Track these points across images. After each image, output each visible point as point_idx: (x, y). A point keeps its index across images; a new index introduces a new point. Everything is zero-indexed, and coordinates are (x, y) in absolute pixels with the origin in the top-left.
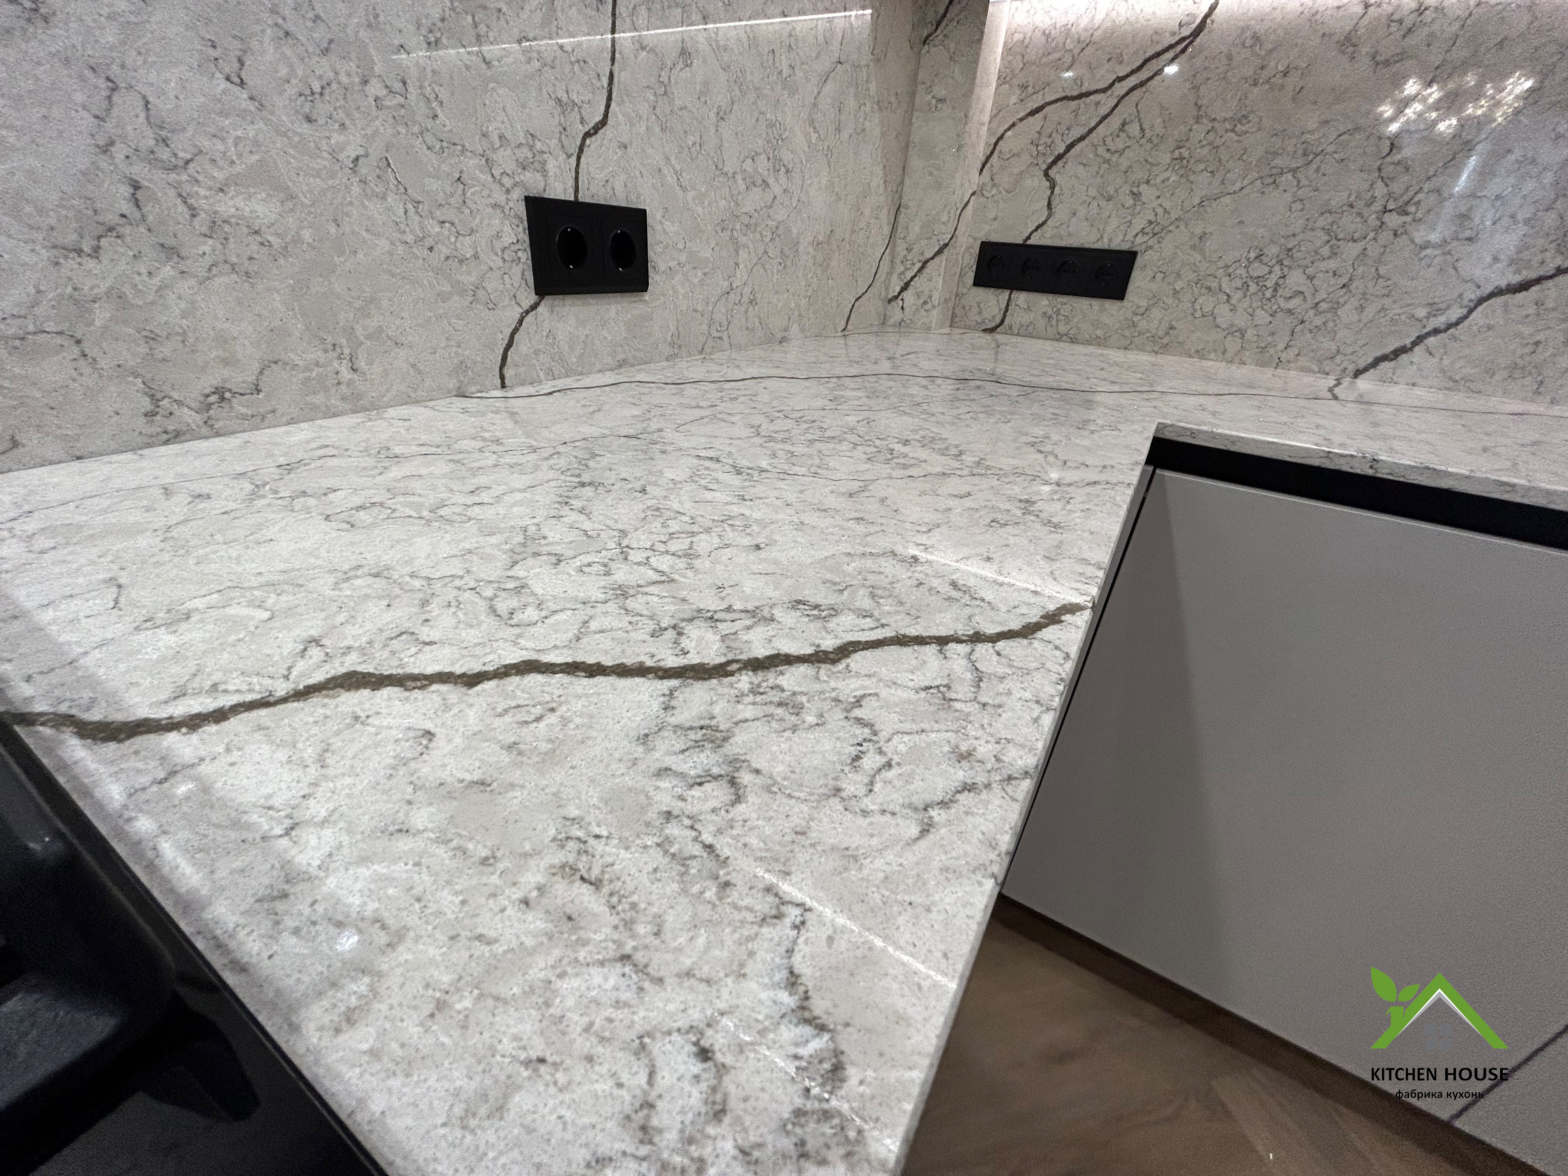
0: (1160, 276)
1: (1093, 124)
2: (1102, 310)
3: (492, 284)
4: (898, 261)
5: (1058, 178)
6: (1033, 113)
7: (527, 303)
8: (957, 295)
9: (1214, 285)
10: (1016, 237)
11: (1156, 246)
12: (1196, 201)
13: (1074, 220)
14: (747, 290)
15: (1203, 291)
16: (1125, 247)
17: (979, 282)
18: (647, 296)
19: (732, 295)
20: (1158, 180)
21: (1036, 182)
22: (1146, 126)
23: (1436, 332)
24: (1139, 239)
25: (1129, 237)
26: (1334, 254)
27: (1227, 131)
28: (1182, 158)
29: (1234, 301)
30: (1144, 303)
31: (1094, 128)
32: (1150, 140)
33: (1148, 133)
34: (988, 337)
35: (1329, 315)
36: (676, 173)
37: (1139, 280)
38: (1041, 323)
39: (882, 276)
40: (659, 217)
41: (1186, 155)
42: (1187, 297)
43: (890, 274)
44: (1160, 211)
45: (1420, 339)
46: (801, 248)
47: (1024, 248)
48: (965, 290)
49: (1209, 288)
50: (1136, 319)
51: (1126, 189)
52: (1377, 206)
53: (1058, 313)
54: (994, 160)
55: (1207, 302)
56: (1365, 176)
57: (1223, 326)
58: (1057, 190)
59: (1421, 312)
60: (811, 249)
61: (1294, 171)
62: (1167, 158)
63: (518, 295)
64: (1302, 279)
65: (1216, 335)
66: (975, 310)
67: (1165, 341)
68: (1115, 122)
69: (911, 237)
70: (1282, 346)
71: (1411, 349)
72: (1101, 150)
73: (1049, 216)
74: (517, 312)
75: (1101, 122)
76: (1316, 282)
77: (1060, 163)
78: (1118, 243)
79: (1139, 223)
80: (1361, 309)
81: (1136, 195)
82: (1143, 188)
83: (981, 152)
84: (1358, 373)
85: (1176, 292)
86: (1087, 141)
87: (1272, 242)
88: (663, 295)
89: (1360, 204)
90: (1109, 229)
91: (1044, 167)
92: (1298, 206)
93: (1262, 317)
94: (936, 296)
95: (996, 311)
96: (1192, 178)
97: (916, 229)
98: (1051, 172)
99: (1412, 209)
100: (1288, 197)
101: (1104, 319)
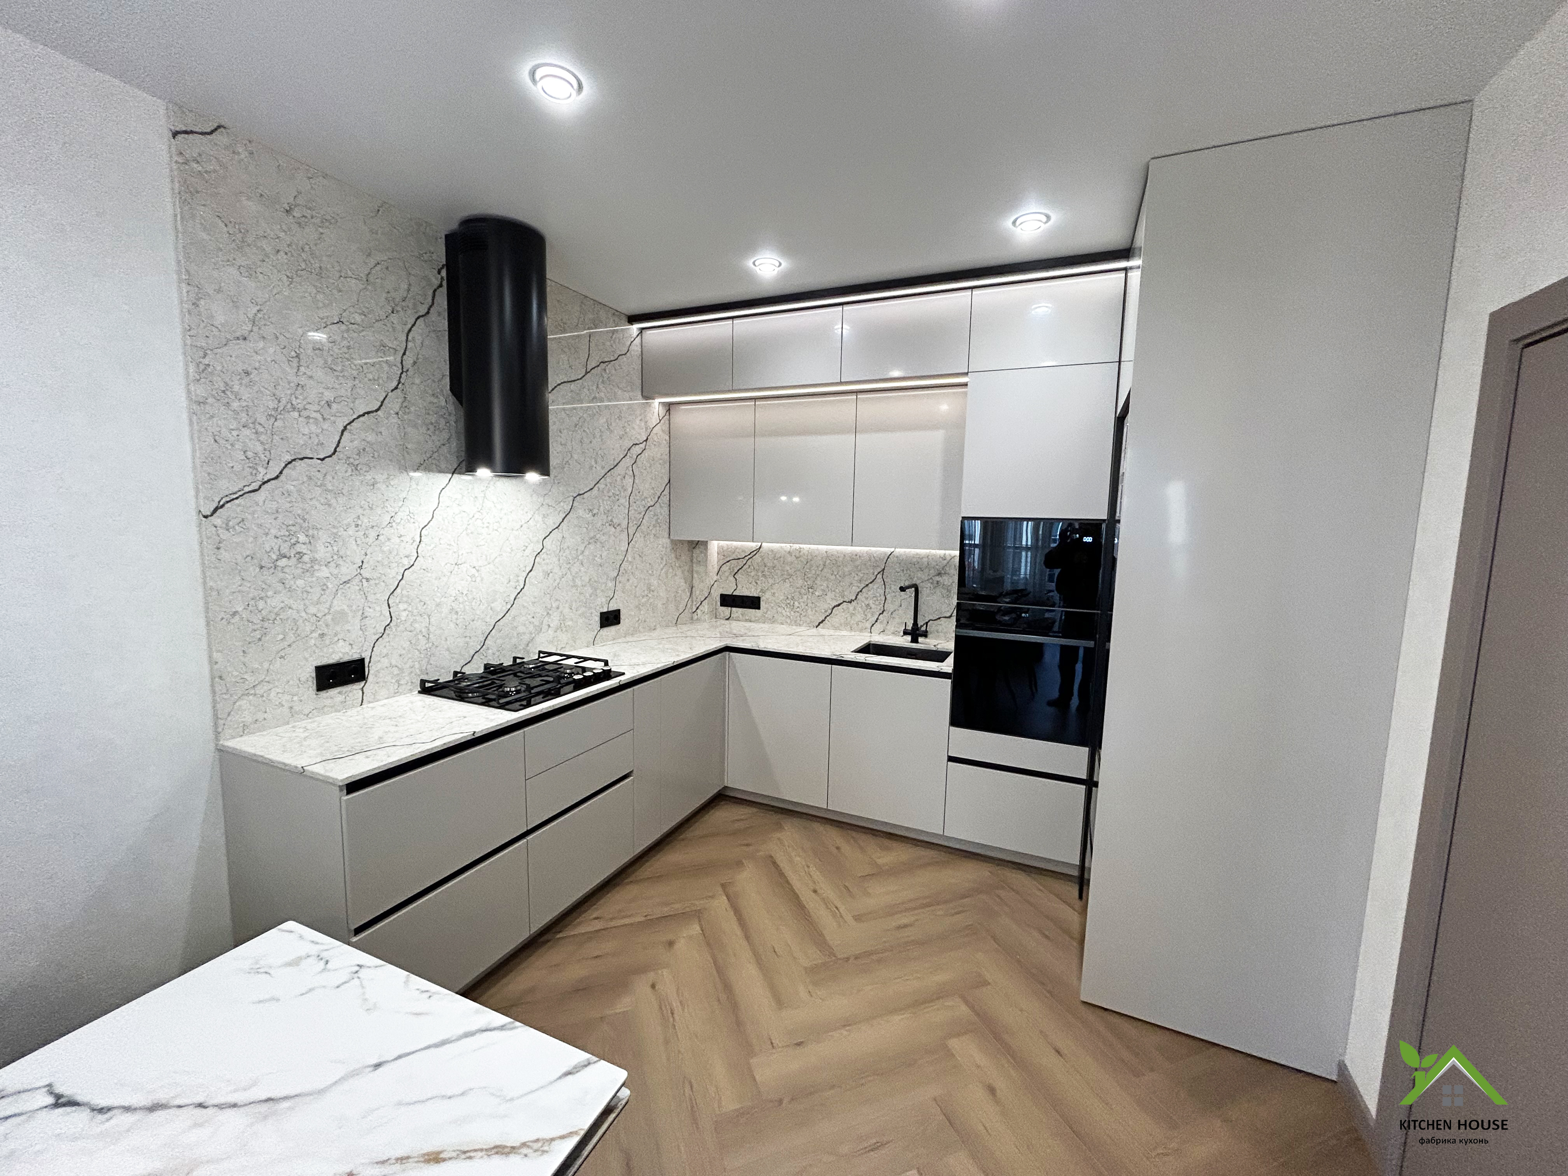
0: (767, 603)
2: (756, 612)
4: (694, 601)
5: (736, 579)
6: (727, 562)
8: (715, 611)
9: (780, 606)
10: (729, 593)
11: (764, 596)
12: (770, 585)
13: (743, 588)
15: (778, 607)
16: (757, 596)
17: (722, 605)
20: (760, 581)
21: (732, 578)
22: (755, 567)
23: (828, 616)
24: (760, 594)
25: (757, 593)
26: (802, 598)
27: (772, 569)
29: (785, 610)
30: (765, 610)
31: (743, 567)
33: (755, 569)
34: (727, 621)
35: (806, 612)
36: (627, 600)
37: (762, 604)
38: (741, 616)
39: (689, 606)
40: (622, 611)
41: (764, 574)
42: (775, 608)
43: (692, 605)
44: (763, 587)
45: (826, 618)
46: (658, 606)
47: (732, 596)
48: (718, 608)
50: (764, 614)
51: (754, 582)
52: (807, 587)
53: (745, 613)
54: (720, 572)
55: (779, 609)
56: (802, 580)
57: (785, 616)
58: (737, 581)
59: (823, 611)
60: (662, 606)
61: (788, 579)
62: (761, 575)
64: (798, 604)
65: (784, 618)
66: (722, 613)
67: (773, 620)
68: (747, 566)
69: (697, 595)
70: (799, 621)
71: (825, 620)
72: (746, 572)
73: (737, 587)
75: (744, 565)
76: (800, 604)
77: (737, 574)
78: (755, 595)
79: (759, 591)
80: (812, 611)
81: (757, 583)
83: (715, 571)
84: (816, 627)
85: (772, 607)
86: (741, 569)
87: (789, 595)
88: (622, 624)
89: (803, 587)
90: (752, 591)
91: (733, 575)
92: (791, 587)
93: (792, 613)
94: (706, 612)
95: (728, 614)
96: (767, 581)
97: (698, 592)
98: (735, 577)
100: (789, 585)
101: (758, 615)
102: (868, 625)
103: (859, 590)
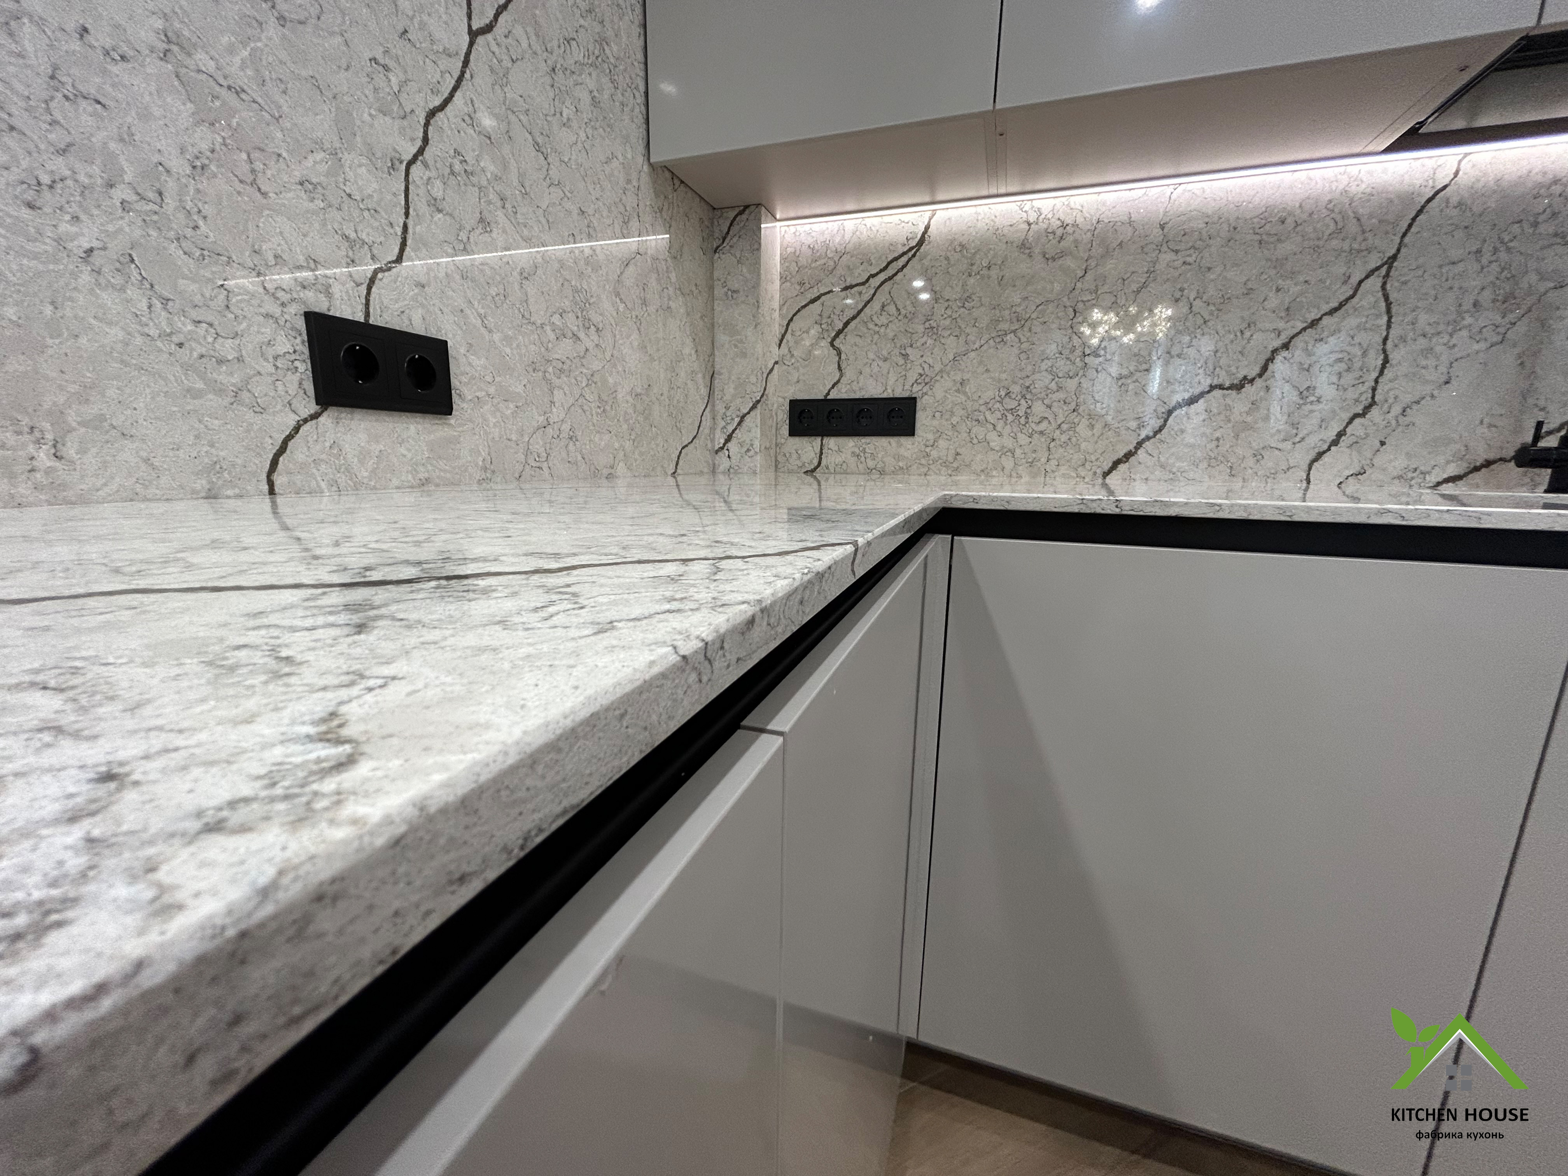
0: (937, 414)
1: (860, 307)
2: (900, 445)
3: (260, 388)
4: (719, 417)
5: (842, 348)
6: (813, 301)
7: (305, 413)
8: (777, 445)
9: (981, 418)
10: (818, 394)
11: (930, 393)
12: (951, 357)
13: (861, 377)
14: (566, 427)
15: (975, 423)
16: (906, 394)
17: (794, 432)
18: (452, 420)
19: (549, 430)
20: (919, 344)
21: (825, 351)
22: (900, 307)
23: (1148, 438)
24: (916, 388)
25: (907, 387)
26: (1060, 388)
27: (959, 307)
28: (932, 328)
29: (999, 428)
30: (931, 437)
31: (862, 310)
32: (905, 317)
33: (903, 312)
34: (810, 477)
35: (1071, 433)
36: (480, 315)
37: (922, 419)
38: (852, 461)
39: (705, 429)
40: (462, 351)
41: (935, 325)
42: (963, 428)
43: (713, 429)
44: (926, 366)
45: (1139, 445)
46: (620, 396)
47: (825, 401)
48: (783, 441)
49: (978, 420)
50: (928, 450)
51: (897, 351)
52: (1078, 352)
53: (864, 451)
54: (788, 336)
55: (979, 431)
56: (1063, 332)
57: (997, 448)
58: (843, 357)
59: (1133, 424)
60: (629, 398)
61: (1014, 332)
62: (921, 328)
63: (294, 402)
64: (1043, 408)
65: (992, 456)
66: (795, 456)
67: (955, 465)
68: (876, 305)
69: (727, 397)
70: (1044, 460)
71: (1136, 453)
72: (871, 326)
73: (841, 376)
74: (291, 420)
75: (865, 306)
76: (1053, 409)
77: (842, 336)
78: (900, 392)
79: (912, 376)
80: (1092, 427)
81: (905, 356)
82: (909, 351)
83: (777, 330)
84: (1106, 474)
85: (954, 426)
86: (858, 319)
87: (1015, 383)
88: (471, 421)
89: (1066, 352)
90: (891, 382)
91: (829, 340)
92: (1023, 356)
93: (1023, 439)
94: (757, 444)
95: (813, 455)
96: (943, 341)
97: (730, 390)
98: (836, 343)
99: (1102, 352)
100: (1016, 351)
101: (902, 451)
102: (1302, 457)
103: (1277, 343)
